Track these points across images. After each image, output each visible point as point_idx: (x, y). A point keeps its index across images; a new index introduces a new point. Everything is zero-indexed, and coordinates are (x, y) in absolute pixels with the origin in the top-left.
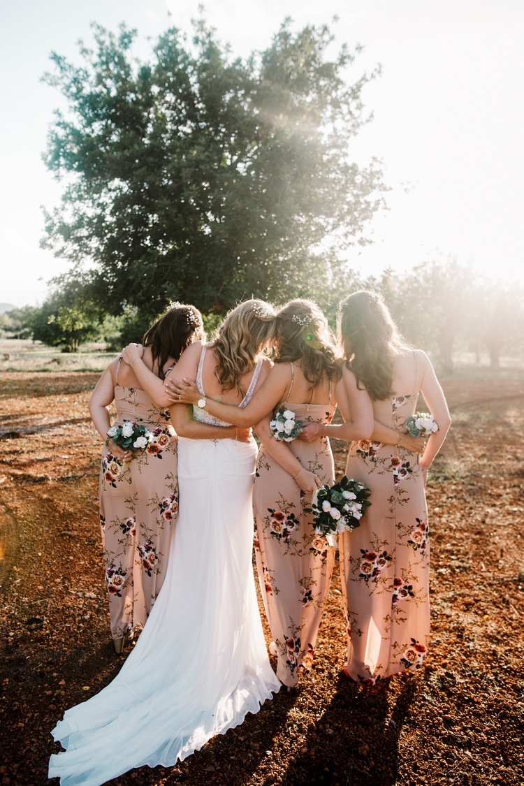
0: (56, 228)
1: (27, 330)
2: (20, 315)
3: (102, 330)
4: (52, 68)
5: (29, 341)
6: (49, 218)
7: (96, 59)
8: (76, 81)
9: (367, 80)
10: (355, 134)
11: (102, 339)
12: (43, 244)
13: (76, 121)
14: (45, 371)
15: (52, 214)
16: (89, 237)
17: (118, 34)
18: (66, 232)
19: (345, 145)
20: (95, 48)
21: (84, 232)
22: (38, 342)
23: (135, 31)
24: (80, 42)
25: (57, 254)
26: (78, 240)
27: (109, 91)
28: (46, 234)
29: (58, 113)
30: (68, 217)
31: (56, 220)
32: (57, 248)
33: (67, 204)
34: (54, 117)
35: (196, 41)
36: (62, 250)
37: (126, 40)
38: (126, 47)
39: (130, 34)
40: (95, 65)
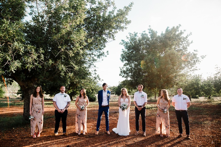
0: (122, 72)
1: (114, 92)
2: (112, 88)
3: (132, 92)
4: (122, 42)
5: (114, 95)
6: (121, 70)
7: (130, 39)
8: (126, 44)
9: (188, 36)
10: (189, 46)
11: (132, 94)
12: (120, 75)
13: (126, 50)
15: (122, 69)
16: (129, 73)
17: (134, 34)
18: (124, 72)
20: (130, 37)
21: (128, 72)
22: (116, 95)
25: (123, 77)
26: (127, 74)
27: (132, 44)
28: (121, 73)
29: (123, 50)
30: (125, 69)
31: (123, 70)
32: (123, 76)
33: (125, 66)
34: (122, 51)
35: (149, 33)
36: (124, 76)
37: (136, 35)
38: (136, 36)
39: (136, 34)
40: (130, 40)
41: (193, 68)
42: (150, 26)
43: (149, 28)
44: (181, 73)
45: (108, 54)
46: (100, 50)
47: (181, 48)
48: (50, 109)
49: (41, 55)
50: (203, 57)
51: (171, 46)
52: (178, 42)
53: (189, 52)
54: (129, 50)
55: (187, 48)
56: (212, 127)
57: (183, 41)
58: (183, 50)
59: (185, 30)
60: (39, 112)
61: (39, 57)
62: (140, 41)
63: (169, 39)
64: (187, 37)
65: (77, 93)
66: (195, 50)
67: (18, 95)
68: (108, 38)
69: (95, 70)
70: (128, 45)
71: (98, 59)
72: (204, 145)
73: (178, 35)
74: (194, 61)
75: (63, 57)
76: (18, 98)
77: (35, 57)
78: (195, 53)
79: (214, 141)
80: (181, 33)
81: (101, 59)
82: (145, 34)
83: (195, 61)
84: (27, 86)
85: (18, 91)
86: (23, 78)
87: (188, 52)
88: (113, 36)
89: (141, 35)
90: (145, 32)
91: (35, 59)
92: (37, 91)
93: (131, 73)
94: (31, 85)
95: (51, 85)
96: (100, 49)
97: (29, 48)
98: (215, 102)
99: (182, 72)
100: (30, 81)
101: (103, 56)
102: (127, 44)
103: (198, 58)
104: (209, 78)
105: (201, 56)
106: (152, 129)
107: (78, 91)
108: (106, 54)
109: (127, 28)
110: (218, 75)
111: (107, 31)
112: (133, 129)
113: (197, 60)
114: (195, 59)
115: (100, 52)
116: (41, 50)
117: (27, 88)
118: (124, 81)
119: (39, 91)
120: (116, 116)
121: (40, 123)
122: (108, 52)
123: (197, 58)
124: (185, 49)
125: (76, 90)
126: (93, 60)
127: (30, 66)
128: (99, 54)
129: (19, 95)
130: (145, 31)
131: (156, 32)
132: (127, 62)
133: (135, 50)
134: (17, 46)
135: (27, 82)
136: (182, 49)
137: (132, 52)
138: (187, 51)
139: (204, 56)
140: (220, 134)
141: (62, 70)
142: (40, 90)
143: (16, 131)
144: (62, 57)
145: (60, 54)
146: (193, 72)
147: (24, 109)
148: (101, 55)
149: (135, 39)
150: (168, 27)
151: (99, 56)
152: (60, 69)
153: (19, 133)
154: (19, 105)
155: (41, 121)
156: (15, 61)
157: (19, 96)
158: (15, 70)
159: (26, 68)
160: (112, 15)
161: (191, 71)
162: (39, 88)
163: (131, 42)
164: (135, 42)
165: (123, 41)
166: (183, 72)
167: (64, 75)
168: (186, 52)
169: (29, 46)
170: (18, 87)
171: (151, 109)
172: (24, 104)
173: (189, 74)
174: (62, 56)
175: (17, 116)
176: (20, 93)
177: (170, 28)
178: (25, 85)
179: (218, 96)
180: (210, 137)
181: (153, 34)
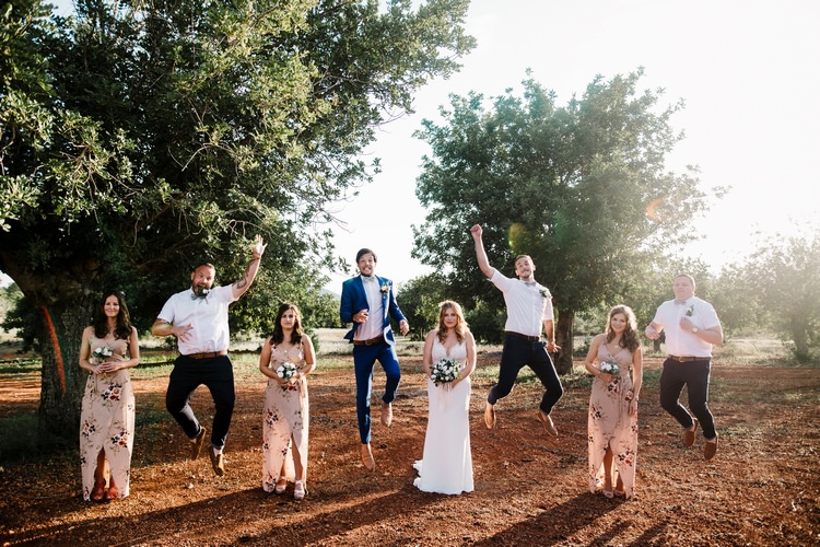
0: (423, 242)
4: (423, 128)
6: (417, 234)
7: (452, 117)
8: (438, 136)
9: (671, 112)
10: (669, 150)
12: (414, 255)
13: (438, 161)
14: (406, 355)
15: (419, 231)
16: (448, 247)
17: (469, 99)
18: (430, 244)
19: (661, 159)
20: (453, 109)
21: (444, 244)
23: (482, 95)
24: (441, 107)
25: (423, 262)
26: (440, 250)
27: (462, 138)
28: (416, 247)
29: (425, 158)
30: (431, 232)
31: (423, 235)
32: (423, 258)
33: (431, 223)
34: (422, 162)
35: (527, 96)
36: (428, 258)
37: (475, 103)
38: (476, 108)
39: (478, 98)
40: (452, 122)
41: (681, 232)
42: (529, 70)
43: (527, 78)
44: (640, 250)
45: (377, 171)
46: (348, 156)
47: (641, 157)
48: (142, 384)
49: (121, 160)
50: (720, 193)
51: (607, 147)
52: (633, 135)
53: (670, 173)
54: (447, 161)
55: (664, 156)
56: (770, 446)
57: (652, 131)
58: (649, 165)
59: (660, 91)
60: (113, 398)
61: (112, 167)
62: (490, 127)
63: (603, 120)
64: (665, 116)
65: (245, 324)
66: (690, 167)
67: (6, 331)
68: (387, 106)
69: (328, 234)
70: (447, 140)
71: (342, 190)
72: (768, 519)
73: (635, 108)
74: (687, 205)
75: (213, 173)
76: (8, 344)
77: (98, 165)
78: (692, 175)
79: (797, 500)
80: (647, 100)
81: (350, 190)
82: (511, 101)
83: (691, 206)
84: (56, 292)
85: (9, 314)
86: (38, 258)
87: (665, 173)
88: (406, 96)
89: (496, 105)
90: (511, 93)
91: (95, 175)
92: (108, 314)
93: (456, 245)
94: (70, 290)
95: (145, 291)
96: (350, 150)
97: (70, 123)
98: (748, 357)
99: (645, 246)
100: (68, 273)
101: (357, 177)
102: (440, 135)
103: (704, 195)
104: (729, 269)
105: (715, 189)
106: (559, 458)
107: (250, 315)
108: (369, 170)
109: (461, 68)
110: (758, 258)
111: (383, 78)
112: (485, 461)
113: (696, 204)
114: (690, 200)
115: (347, 162)
116: (122, 138)
117: (54, 300)
118: (427, 279)
119: (114, 314)
120: (408, 412)
121: (114, 440)
122: (377, 161)
123: (699, 195)
124: (657, 160)
125: (244, 313)
126: (326, 191)
127: (73, 205)
128: (342, 169)
129: (14, 331)
130: (508, 91)
131: (552, 94)
132: (440, 206)
133: (472, 161)
134: (18, 111)
135: (53, 278)
136: (645, 159)
137: (462, 165)
138: (663, 167)
139: (726, 188)
140: (806, 471)
141: (213, 224)
142: (118, 307)
143: (12, 480)
144: (205, 173)
145: (198, 163)
146: (682, 245)
147: (45, 386)
148: (352, 172)
149: (474, 118)
150: (599, 77)
151: (342, 179)
152: (203, 219)
153: (29, 488)
154: (15, 371)
155: (122, 434)
156: (12, 179)
157: (13, 334)
158: (13, 217)
159: (59, 212)
160: (405, 12)
161: (673, 241)
162: (112, 299)
163: (455, 131)
164: (472, 132)
165: (427, 123)
166: (647, 247)
167: (217, 246)
168: (659, 172)
169: (72, 119)
170: (5, 301)
171: (529, 381)
172: (41, 366)
173: (665, 253)
174: (205, 167)
175: (11, 415)
176: (17, 325)
177: (606, 82)
178: (46, 290)
179: (747, 336)
180: (779, 486)
181: (540, 101)
